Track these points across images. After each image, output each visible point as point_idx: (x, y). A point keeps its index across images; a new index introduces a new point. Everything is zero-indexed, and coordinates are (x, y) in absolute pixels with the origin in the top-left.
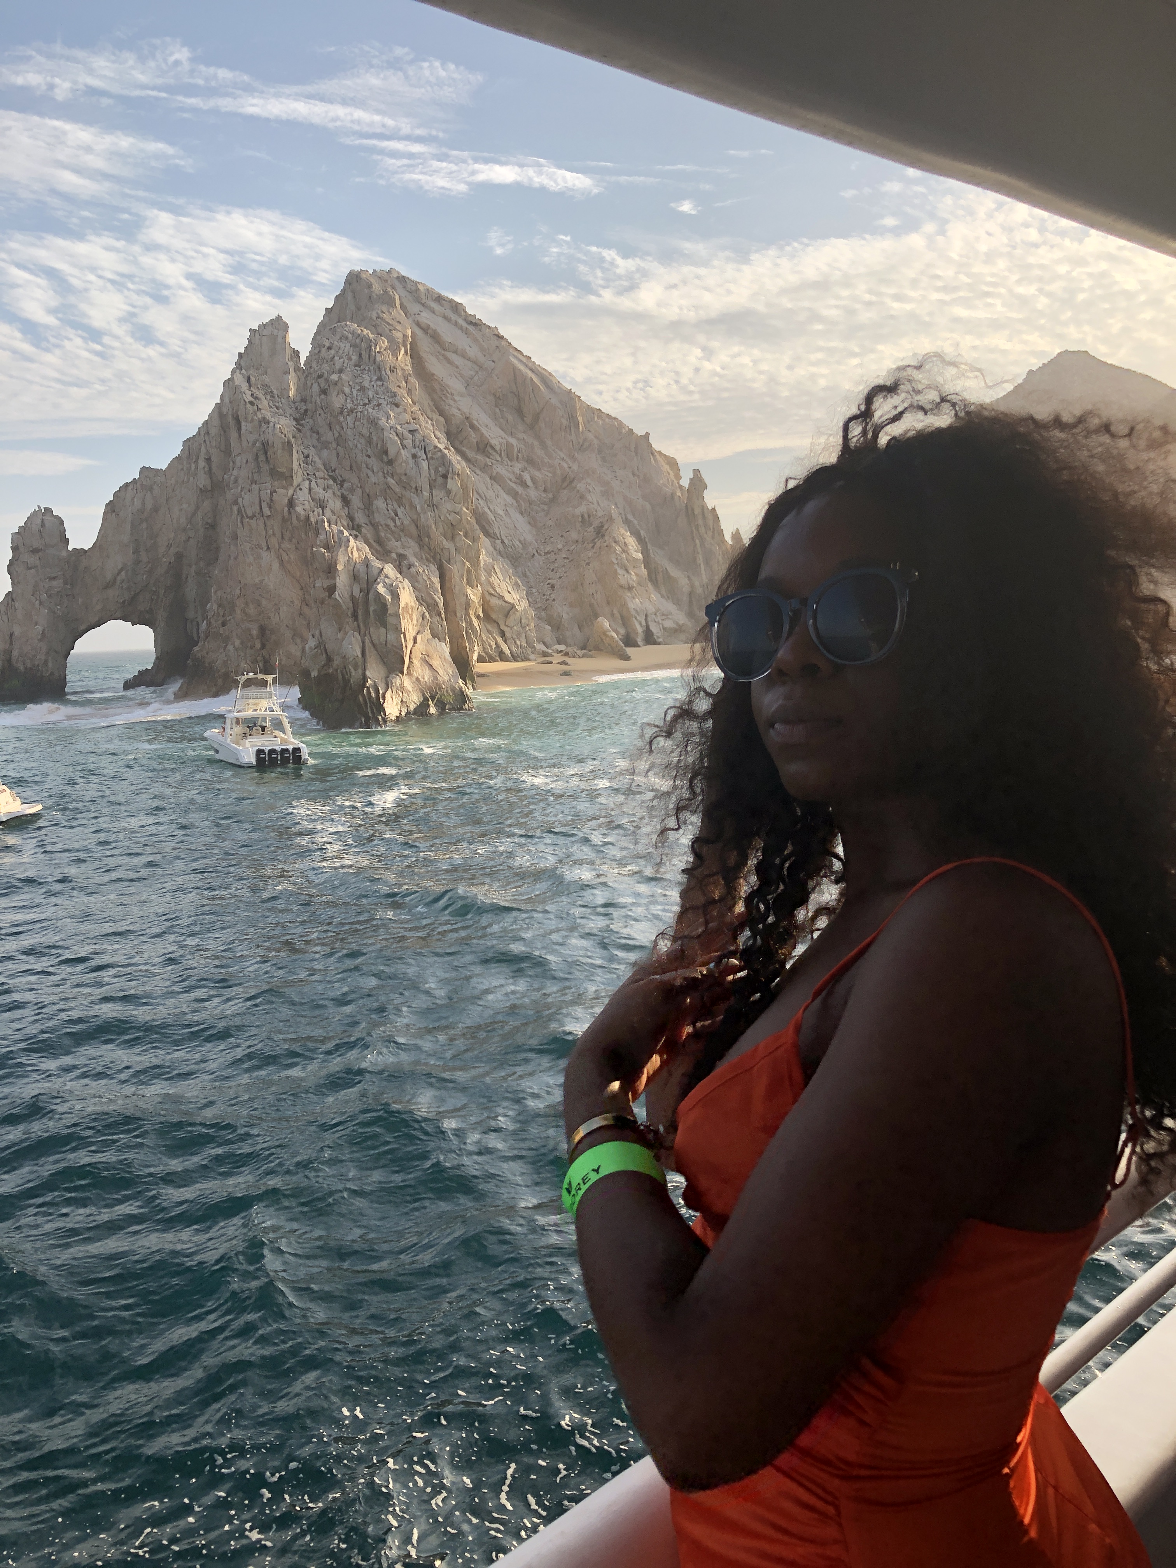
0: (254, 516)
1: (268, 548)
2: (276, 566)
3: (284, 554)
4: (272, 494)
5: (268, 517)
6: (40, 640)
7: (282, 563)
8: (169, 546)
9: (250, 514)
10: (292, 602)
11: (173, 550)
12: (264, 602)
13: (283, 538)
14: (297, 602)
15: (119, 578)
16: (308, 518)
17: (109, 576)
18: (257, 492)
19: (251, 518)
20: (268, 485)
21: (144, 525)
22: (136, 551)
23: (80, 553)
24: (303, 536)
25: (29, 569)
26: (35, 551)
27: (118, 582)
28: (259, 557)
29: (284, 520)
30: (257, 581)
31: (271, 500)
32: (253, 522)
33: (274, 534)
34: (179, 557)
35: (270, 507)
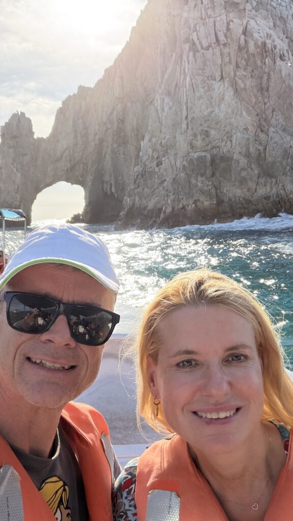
0: (210, 46)
1: (222, 78)
2: (229, 95)
3: (240, 82)
4: (228, 24)
5: (225, 45)
6: (17, 193)
7: (236, 90)
8: (96, 134)
9: (205, 44)
10: (246, 129)
11: (97, 138)
12: (213, 133)
13: (237, 66)
14: (251, 128)
15: (64, 155)
16: (264, 44)
17: (59, 153)
18: (212, 24)
19: (207, 49)
20: (224, 17)
21: (81, 121)
22: (76, 137)
23: (41, 140)
24: (259, 63)
25: (10, 148)
26: (15, 137)
27: (64, 158)
28: (210, 89)
29: (240, 49)
30: (206, 113)
31: (228, 29)
32: (209, 54)
33: (230, 62)
34: (101, 141)
35: (226, 36)
